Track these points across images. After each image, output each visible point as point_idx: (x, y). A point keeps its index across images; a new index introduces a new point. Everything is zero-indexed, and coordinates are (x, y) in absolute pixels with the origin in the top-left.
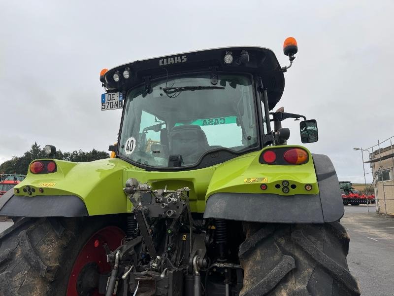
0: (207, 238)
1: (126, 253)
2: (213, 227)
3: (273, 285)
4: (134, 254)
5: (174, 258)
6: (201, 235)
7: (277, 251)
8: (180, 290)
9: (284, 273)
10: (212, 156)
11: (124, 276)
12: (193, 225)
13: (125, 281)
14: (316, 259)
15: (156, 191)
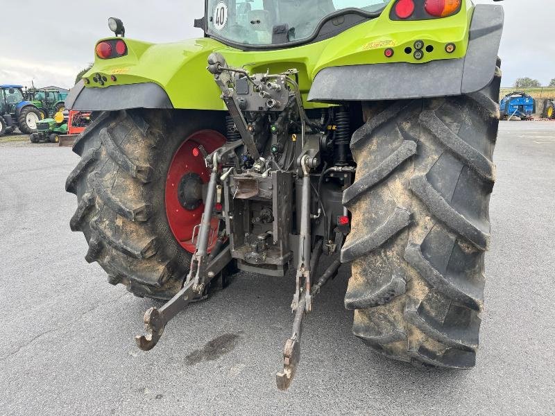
0: (324, 139)
1: (225, 155)
2: (334, 128)
3: (385, 174)
4: (234, 157)
5: (282, 161)
6: (317, 135)
7: (398, 137)
8: (288, 193)
9: (401, 160)
10: (335, 22)
11: (222, 178)
12: (307, 124)
13: (225, 183)
14: (445, 143)
15: (254, 76)
